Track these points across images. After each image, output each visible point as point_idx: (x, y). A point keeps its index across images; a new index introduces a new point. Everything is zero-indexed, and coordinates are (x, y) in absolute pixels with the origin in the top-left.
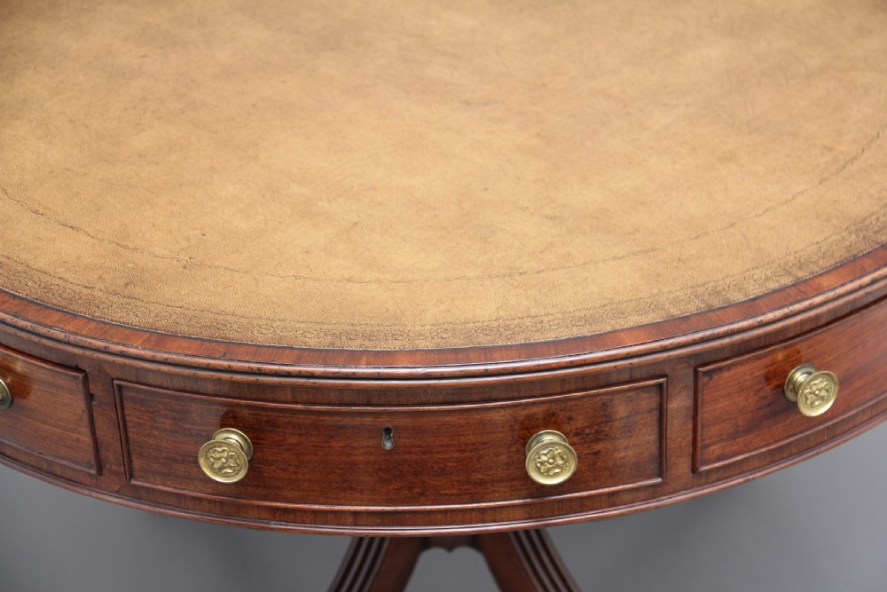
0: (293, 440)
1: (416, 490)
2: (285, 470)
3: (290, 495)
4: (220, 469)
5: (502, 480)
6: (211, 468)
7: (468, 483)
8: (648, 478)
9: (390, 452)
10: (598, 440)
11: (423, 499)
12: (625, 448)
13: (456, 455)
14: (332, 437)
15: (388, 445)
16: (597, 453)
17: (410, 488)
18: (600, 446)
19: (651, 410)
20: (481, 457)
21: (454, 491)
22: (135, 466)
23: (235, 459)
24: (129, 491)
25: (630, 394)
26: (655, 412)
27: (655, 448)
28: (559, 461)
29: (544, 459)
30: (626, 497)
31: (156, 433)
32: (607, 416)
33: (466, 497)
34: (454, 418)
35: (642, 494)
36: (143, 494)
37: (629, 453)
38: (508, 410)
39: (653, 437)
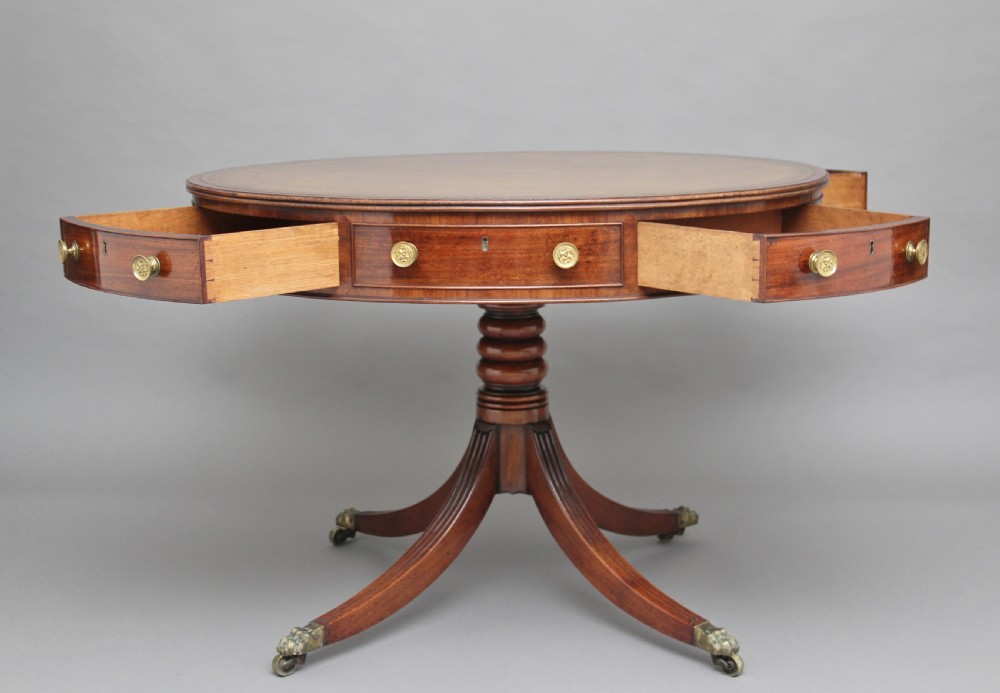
0: (437, 247)
1: (498, 277)
2: (433, 266)
3: (433, 280)
4: (401, 259)
5: (541, 273)
6: (396, 258)
7: (524, 273)
8: (615, 282)
9: (485, 253)
10: (589, 254)
11: (501, 282)
12: (603, 262)
13: (518, 255)
14: (457, 244)
15: (485, 250)
16: (589, 262)
17: (496, 275)
18: (590, 258)
19: (616, 241)
21: (517, 278)
22: (357, 275)
23: (409, 253)
24: (353, 292)
25: (605, 229)
26: (618, 243)
27: (618, 265)
28: (570, 255)
29: (562, 253)
30: (604, 292)
31: (369, 251)
32: (594, 240)
33: (523, 282)
34: (519, 233)
35: (612, 292)
36: (360, 291)
37: (605, 265)
38: (545, 230)
39: (617, 258)
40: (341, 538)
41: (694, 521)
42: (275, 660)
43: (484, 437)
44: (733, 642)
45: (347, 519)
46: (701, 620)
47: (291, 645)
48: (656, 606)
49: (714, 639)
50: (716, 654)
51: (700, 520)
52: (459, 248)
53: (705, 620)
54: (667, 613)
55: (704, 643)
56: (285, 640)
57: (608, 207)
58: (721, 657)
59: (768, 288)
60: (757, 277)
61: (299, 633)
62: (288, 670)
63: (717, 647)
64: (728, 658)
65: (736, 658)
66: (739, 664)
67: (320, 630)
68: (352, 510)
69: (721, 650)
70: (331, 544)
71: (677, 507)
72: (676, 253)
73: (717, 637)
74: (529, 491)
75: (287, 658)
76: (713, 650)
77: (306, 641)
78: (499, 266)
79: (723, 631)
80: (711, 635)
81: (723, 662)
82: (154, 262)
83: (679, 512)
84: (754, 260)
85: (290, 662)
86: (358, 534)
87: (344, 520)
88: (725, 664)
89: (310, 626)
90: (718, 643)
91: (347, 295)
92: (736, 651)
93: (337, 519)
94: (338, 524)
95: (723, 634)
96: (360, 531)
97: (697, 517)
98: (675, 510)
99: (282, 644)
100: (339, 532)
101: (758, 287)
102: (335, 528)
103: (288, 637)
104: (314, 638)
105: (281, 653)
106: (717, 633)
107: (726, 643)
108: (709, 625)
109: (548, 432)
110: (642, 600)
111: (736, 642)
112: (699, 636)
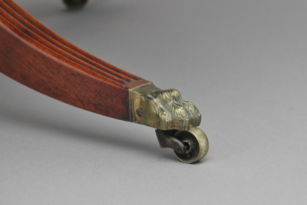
44: (191, 108)
46: (138, 80)
48: (66, 64)
49: (161, 105)
50: (164, 128)
53: (145, 81)
63: (167, 117)
64: (185, 135)
65: (196, 133)
66: (202, 143)
73: (164, 102)
80: (155, 100)
81: (176, 140)
95: (174, 98)
106: (166, 95)
107: (180, 110)
108: (152, 86)
110: (44, 57)
111: (195, 108)
112: (137, 102)
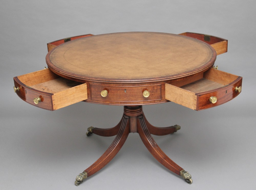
0: (113, 91)
1: (129, 99)
2: (112, 96)
4: (103, 95)
5: (140, 97)
6: (102, 95)
7: (136, 98)
8: (159, 99)
9: (125, 93)
10: (152, 93)
12: (156, 94)
13: (134, 94)
14: (118, 91)
16: (152, 94)
18: (153, 93)
19: (159, 89)
20: (137, 94)
22: (92, 97)
23: (105, 93)
24: (91, 101)
25: (157, 86)
26: (160, 89)
27: (160, 95)
28: (147, 94)
29: (145, 93)
30: (156, 101)
31: (95, 91)
32: (154, 89)
33: (135, 100)
34: (134, 88)
35: (158, 101)
36: (93, 101)
37: (157, 95)
38: (141, 87)
39: (160, 93)
40: (89, 134)
41: (179, 129)
42: (75, 182)
43: (126, 120)
44: (190, 176)
45: (91, 130)
46: (182, 169)
47: (79, 178)
49: (185, 175)
50: (186, 179)
51: (181, 128)
52: (119, 92)
53: (183, 169)
54: (173, 167)
55: (183, 175)
56: (78, 177)
57: (157, 81)
58: (187, 179)
59: (199, 107)
60: (196, 104)
61: (81, 175)
62: (79, 184)
63: (186, 177)
64: (188, 180)
66: (191, 181)
67: (86, 174)
68: (91, 127)
69: (187, 178)
70: (86, 136)
71: (175, 125)
72: (175, 93)
73: (186, 174)
74: (138, 132)
75: (78, 181)
76: (185, 178)
77: (83, 177)
78: (129, 96)
79: (187, 173)
80: (184, 174)
82: (39, 99)
83: (175, 127)
84: (195, 100)
85: (79, 183)
86: (93, 134)
87: (90, 130)
88: (188, 181)
89: (84, 172)
90: (186, 176)
91: (89, 101)
92: (190, 178)
93: (88, 129)
94: (88, 131)
96: (94, 133)
97: (180, 127)
98: (175, 126)
99: (77, 178)
100: (88, 133)
101: (196, 107)
102: (88, 132)
103: (78, 176)
104: (85, 176)
105: (77, 180)
106: (186, 173)
107: (188, 176)
108: (184, 171)
109: (142, 118)
110: (167, 163)
111: (191, 175)
112: (181, 174)
